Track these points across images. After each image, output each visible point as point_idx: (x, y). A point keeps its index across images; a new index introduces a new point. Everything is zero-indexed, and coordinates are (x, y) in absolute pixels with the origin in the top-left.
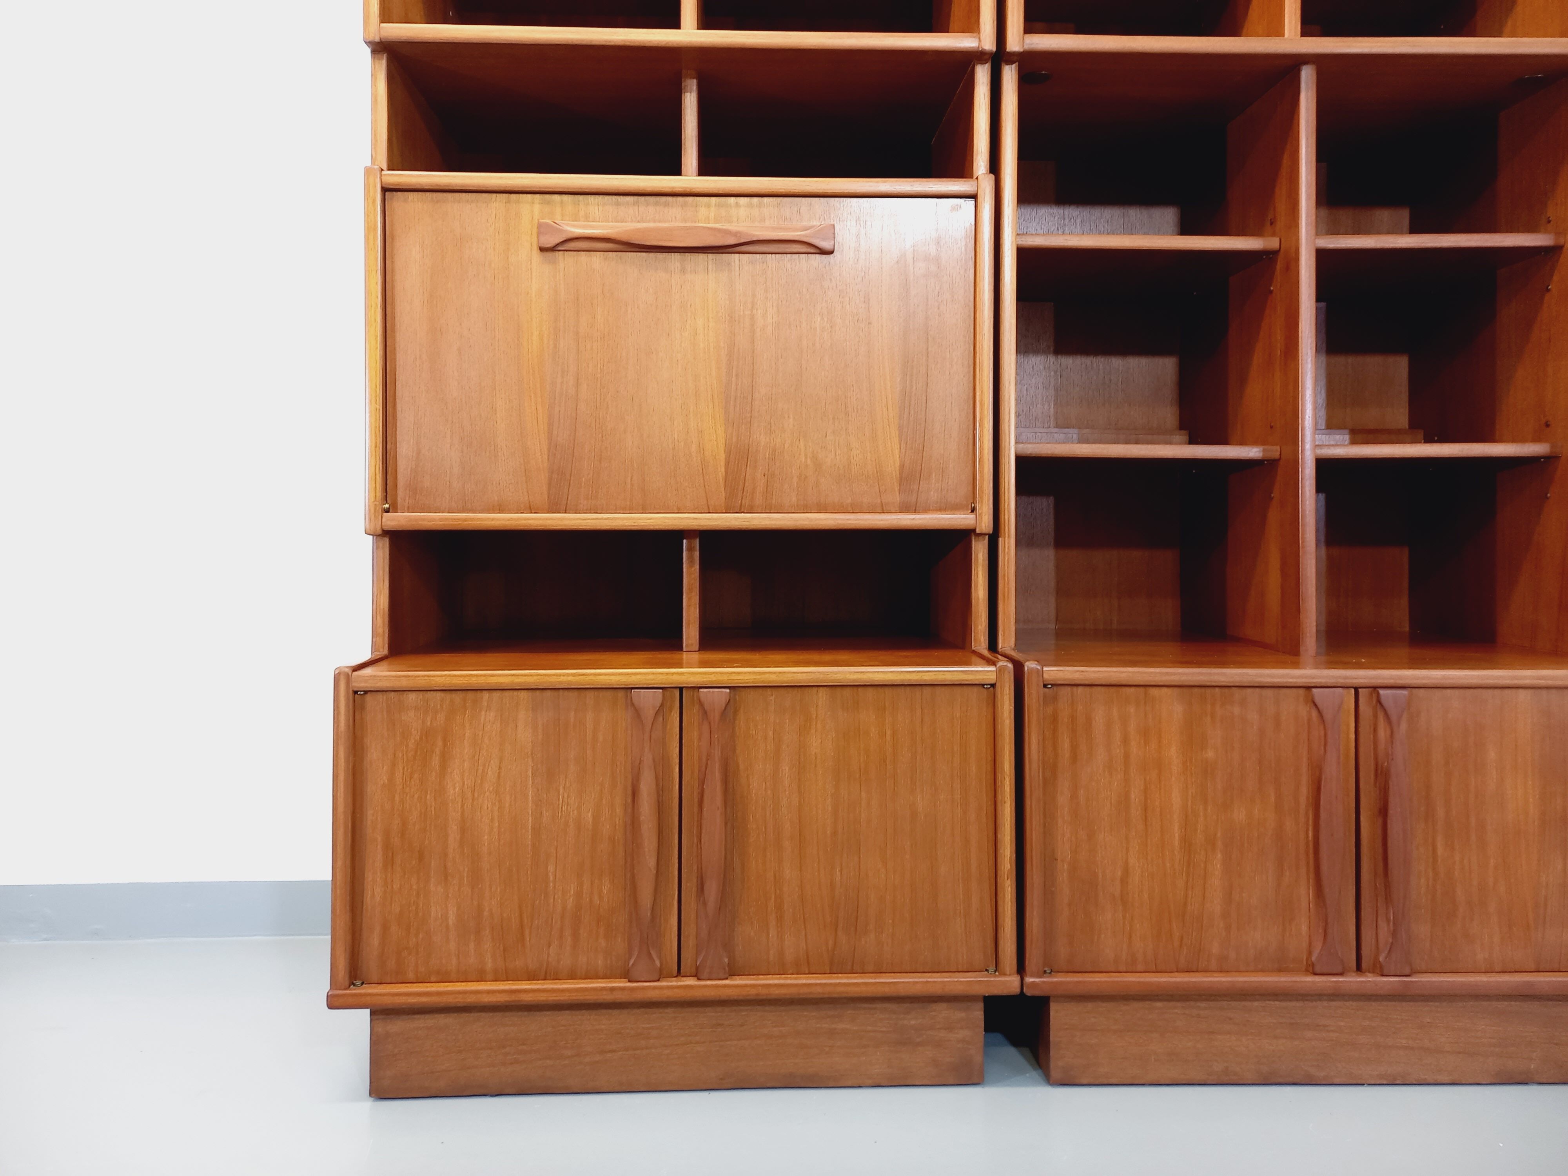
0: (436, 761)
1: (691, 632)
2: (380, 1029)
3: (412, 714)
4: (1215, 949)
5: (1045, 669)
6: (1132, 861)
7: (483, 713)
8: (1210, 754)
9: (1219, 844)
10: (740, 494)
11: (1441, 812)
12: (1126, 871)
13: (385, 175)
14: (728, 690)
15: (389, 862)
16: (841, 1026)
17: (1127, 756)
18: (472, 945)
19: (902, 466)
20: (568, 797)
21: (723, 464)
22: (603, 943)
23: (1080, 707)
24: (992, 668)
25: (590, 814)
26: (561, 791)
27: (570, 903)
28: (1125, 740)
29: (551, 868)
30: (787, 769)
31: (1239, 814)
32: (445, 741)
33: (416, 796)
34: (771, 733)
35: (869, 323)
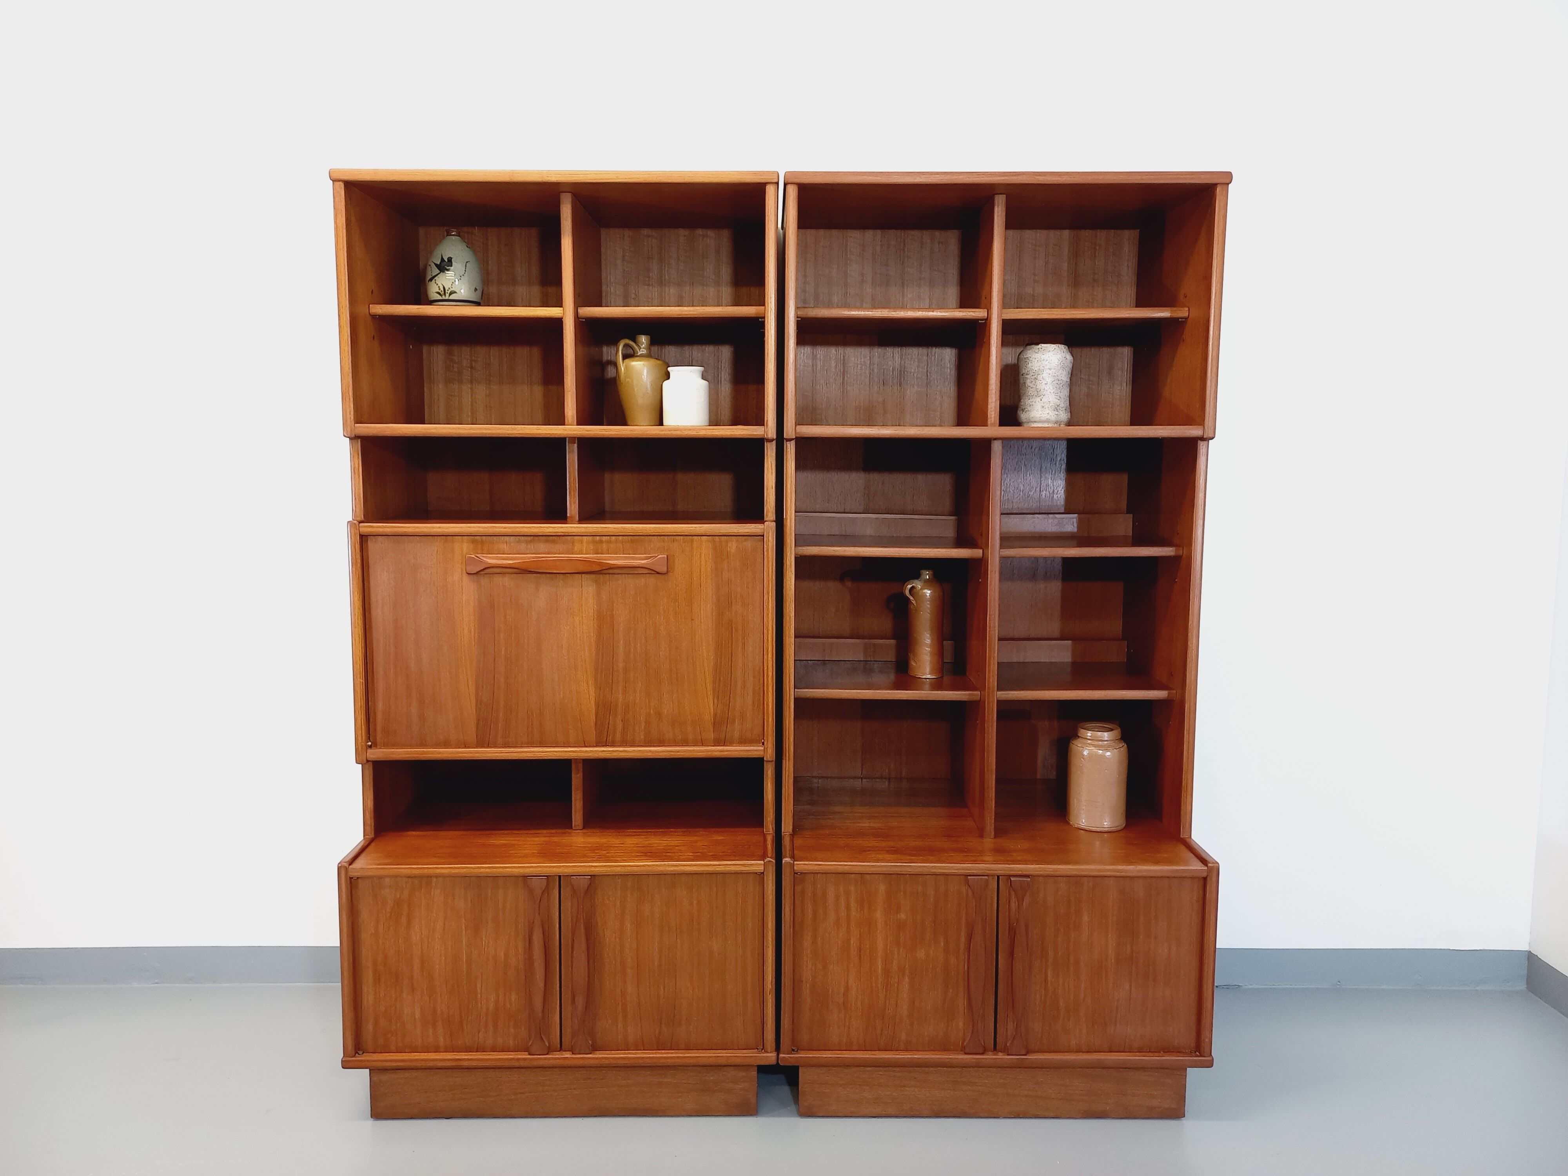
0: (404, 920)
1: (577, 817)
2: (375, 1079)
3: (387, 890)
4: (903, 1036)
5: (795, 863)
6: (851, 982)
7: (433, 890)
8: (902, 916)
9: (907, 972)
10: (606, 733)
11: (1051, 953)
12: (847, 989)
13: (362, 527)
14: (590, 877)
15: (377, 980)
16: (665, 1080)
17: (848, 916)
18: (431, 1030)
19: (715, 715)
20: (488, 942)
21: (594, 712)
22: (512, 1030)
23: (819, 886)
24: (762, 862)
25: (502, 954)
26: (484, 939)
27: (492, 1005)
28: (848, 907)
29: (479, 986)
30: (629, 925)
31: (921, 954)
32: (409, 908)
33: (392, 941)
34: (618, 903)
35: (692, 620)
